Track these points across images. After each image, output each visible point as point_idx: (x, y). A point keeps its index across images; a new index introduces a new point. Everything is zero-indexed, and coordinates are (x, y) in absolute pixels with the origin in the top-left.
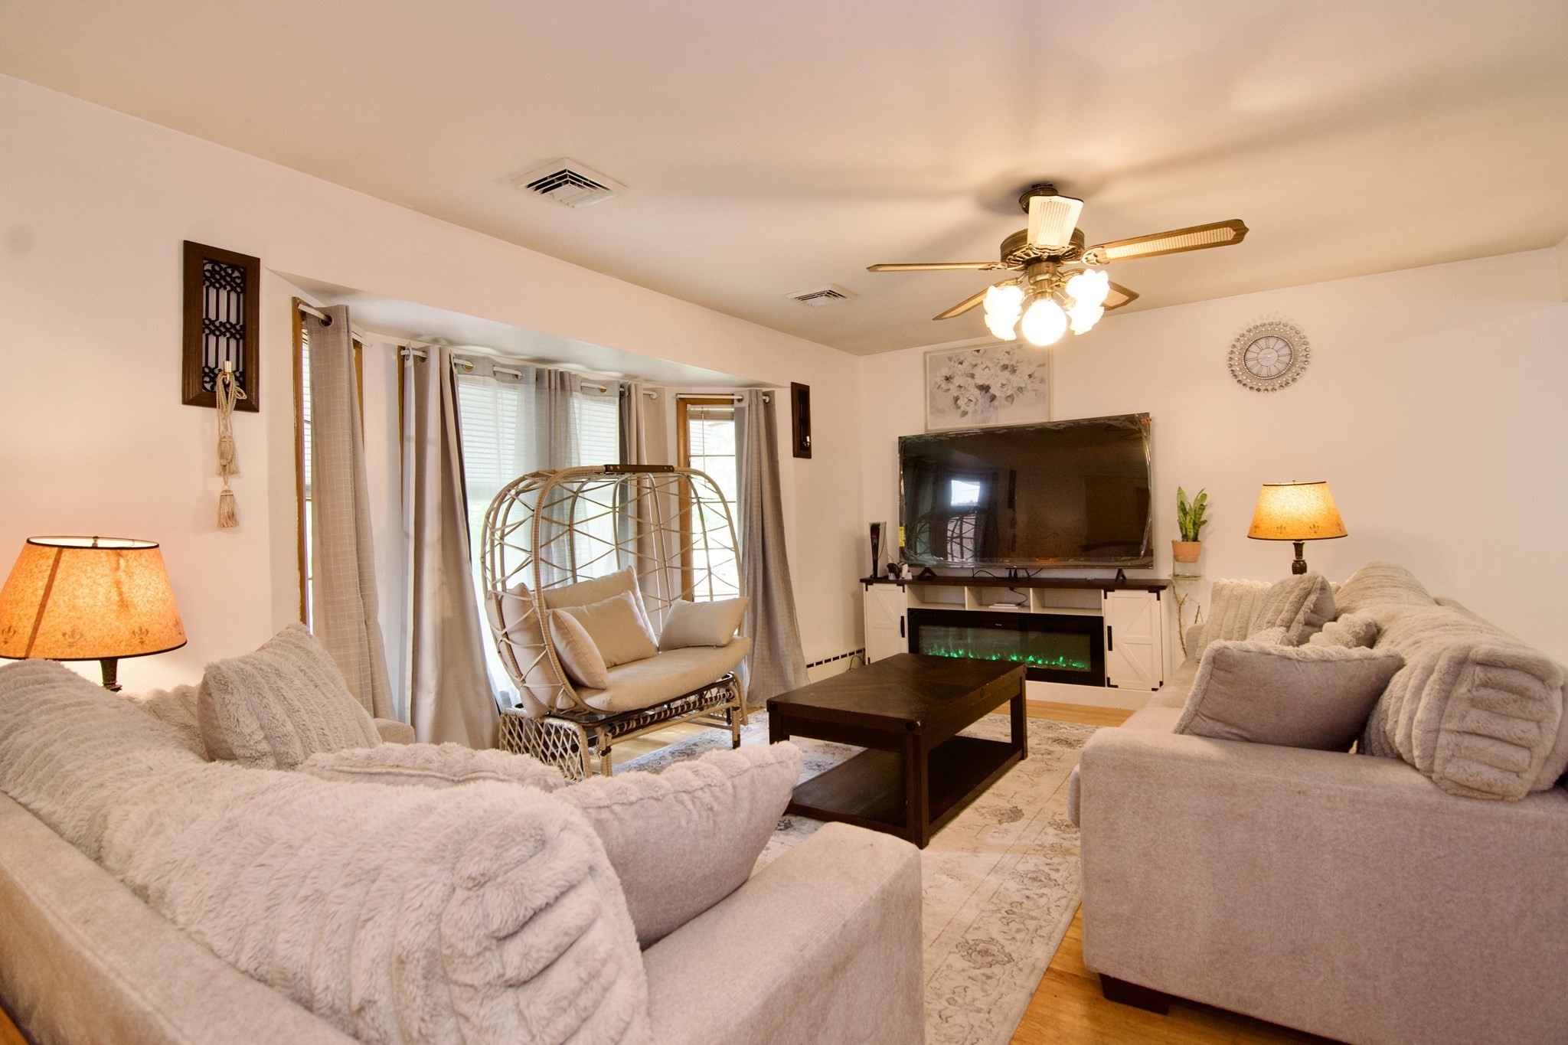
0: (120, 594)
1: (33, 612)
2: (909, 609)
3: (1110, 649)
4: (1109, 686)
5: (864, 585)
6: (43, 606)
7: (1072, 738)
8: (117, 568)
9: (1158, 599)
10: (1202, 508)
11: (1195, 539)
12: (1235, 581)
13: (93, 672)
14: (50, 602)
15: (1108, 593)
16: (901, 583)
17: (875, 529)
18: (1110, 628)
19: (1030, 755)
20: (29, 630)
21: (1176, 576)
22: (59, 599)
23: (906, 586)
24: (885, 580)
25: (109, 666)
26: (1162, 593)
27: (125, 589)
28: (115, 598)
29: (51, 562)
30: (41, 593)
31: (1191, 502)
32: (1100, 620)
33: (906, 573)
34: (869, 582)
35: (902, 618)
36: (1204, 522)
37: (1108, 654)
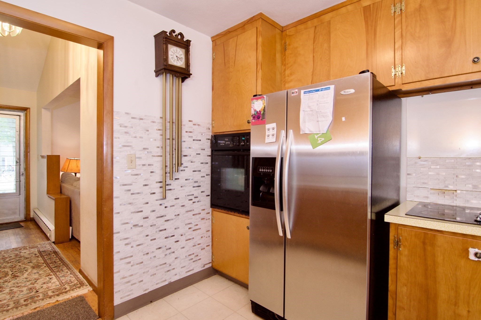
0: (77, 165)
1: (67, 167)
6: (68, 166)
8: (77, 162)
13: (74, 174)
14: (69, 166)
20: (67, 169)
22: (70, 165)
25: (76, 174)
27: (77, 164)
28: (76, 166)
29: (69, 161)
30: (68, 165)
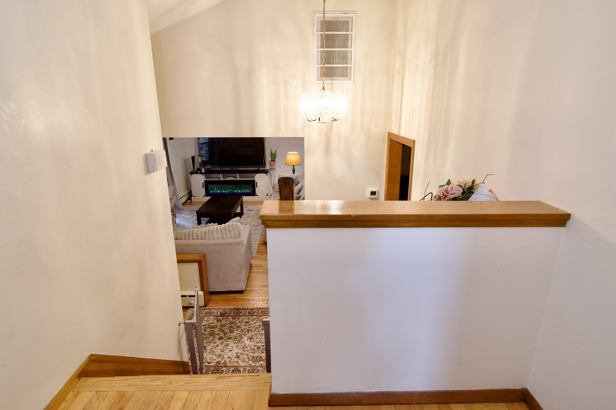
2: (205, 181)
3: (257, 187)
4: (257, 196)
5: (190, 174)
7: (251, 209)
9: (267, 175)
10: (276, 154)
11: (274, 161)
12: (283, 174)
15: (256, 174)
16: (202, 173)
17: (193, 158)
18: (256, 182)
19: (244, 214)
21: (270, 169)
23: (203, 175)
24: (197, 173)
26: (268, 174)
31: (273, 152)
32: (254, 181)
33: (203, 171)
34: (192, 173)
35: (203, 183)
36: (276, 157)
37: (256, 188)
